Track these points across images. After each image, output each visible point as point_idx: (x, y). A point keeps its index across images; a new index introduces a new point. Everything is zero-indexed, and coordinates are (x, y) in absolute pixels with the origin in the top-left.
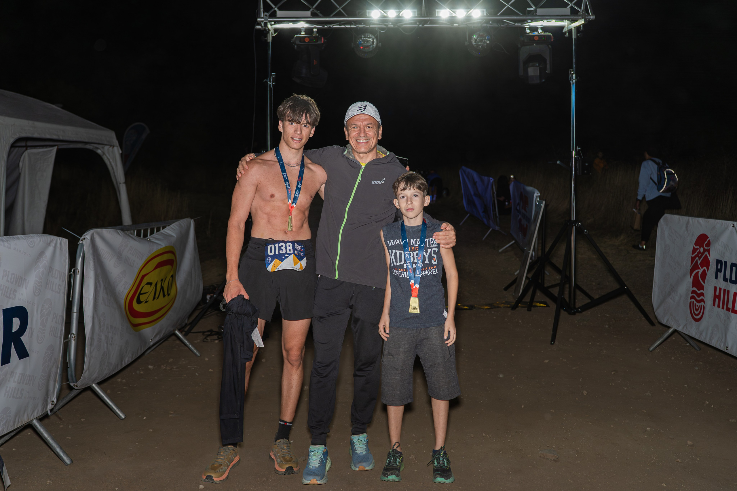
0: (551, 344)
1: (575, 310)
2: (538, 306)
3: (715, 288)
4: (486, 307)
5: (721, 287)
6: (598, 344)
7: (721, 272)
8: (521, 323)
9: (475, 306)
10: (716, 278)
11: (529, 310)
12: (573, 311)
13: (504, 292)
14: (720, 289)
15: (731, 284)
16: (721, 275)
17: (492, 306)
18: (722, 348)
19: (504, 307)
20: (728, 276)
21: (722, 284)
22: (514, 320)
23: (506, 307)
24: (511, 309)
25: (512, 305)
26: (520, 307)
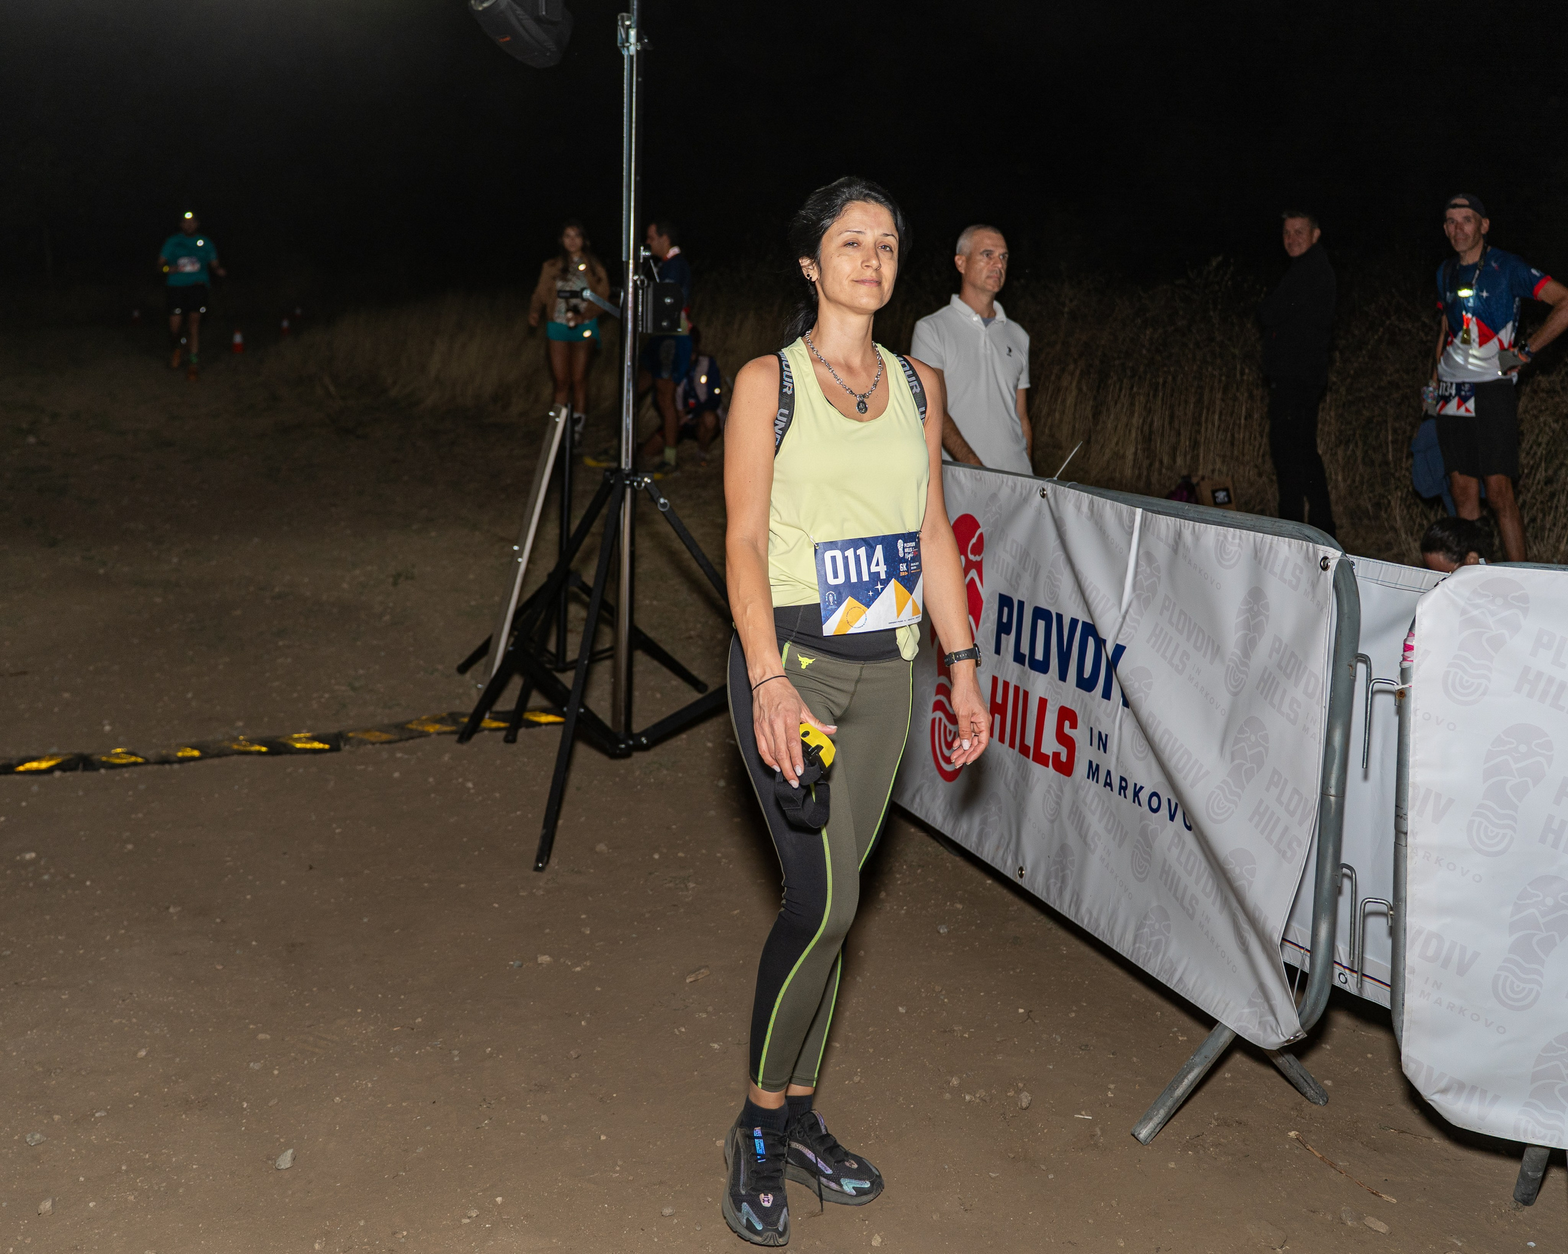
0: (537, 869)
1: (631, 742)
2: (539, 724)
3: (995, 680)
4: (385, 737)
5: (1008, 680)
6: (681, 854)
7: (1008, 633)
8: (472, 791)
9: (351, 735)
10: (998, 651)
11: (511, 738)
12: (623, 746)
13: (458, 677)
14: (1006, 685)
15: (1033, 671)
16: (1009, 641)
17: (403, 732)
18: (1009, 872)
19: (439, 734)
20: (1025, 649)
21: (1012, 672)
22: (454, 781)
23: (445, 733)
24: (456, 737)
25: (462, 723)
26: (484, 729)
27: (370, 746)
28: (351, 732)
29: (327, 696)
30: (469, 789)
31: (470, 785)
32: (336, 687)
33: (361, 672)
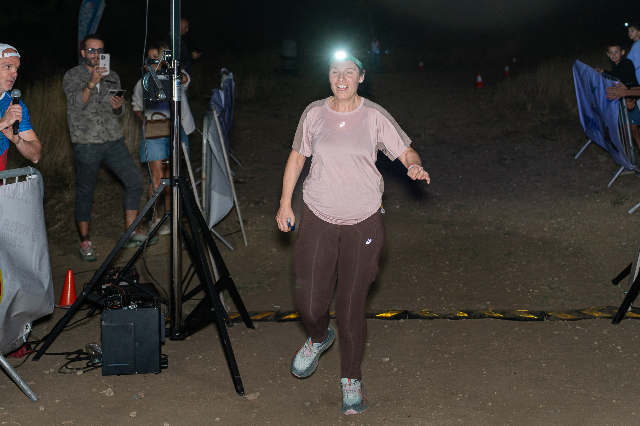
4: (569, 317)
9: (550, 314)
17: (580, 315)
19: (601, 318)
22: (609, 345)
23: (605, 317)
24: (611, 320)
25: (615, 312)
26: (629, 317)
27: (561, 321)
28: (549, 313)
29: (536, 291)
30: (619, 350)
31: (619, 348)
32: (541, 287)
33: (556, 279)
